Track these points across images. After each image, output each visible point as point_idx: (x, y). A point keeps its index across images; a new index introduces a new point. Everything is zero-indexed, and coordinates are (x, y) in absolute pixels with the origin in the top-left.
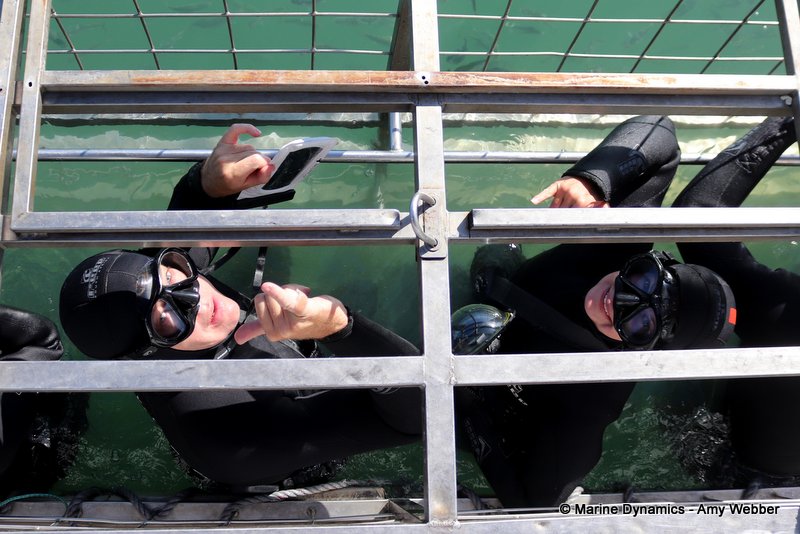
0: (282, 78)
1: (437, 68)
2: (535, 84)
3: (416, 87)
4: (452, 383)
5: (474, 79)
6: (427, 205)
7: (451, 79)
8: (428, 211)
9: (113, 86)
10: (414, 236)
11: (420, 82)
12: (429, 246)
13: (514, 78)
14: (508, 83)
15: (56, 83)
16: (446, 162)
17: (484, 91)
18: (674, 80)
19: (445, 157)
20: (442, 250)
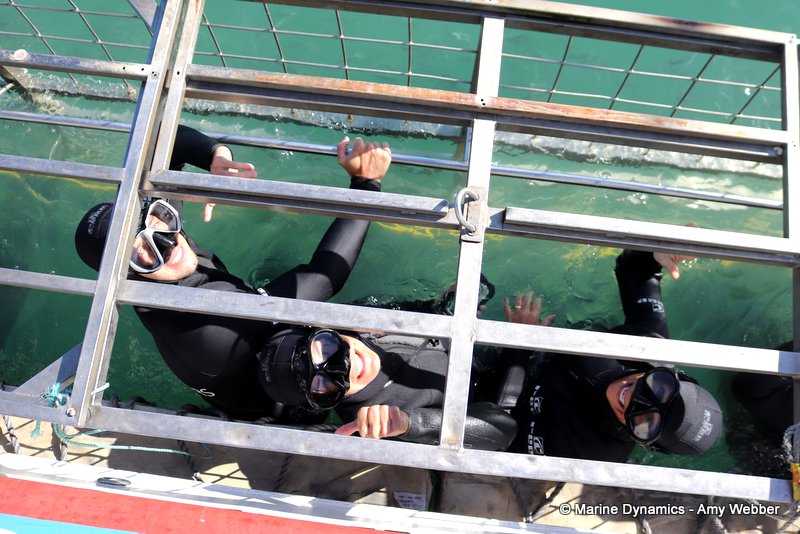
0: (370, 89)
1: (496, 94)
2: (570, 115)
3: (476, 107)
4: (474, 340)
5: (522, 106)
6: (470, 199)
7: (505, 103)
8: (471, 203)
9: (241, 81)
10: (458, 223)
11: (479, 103)
12: (468, 231)
13: (555, 108)
14: (549, 111)
15: (198, 74)
16: (492, 174)
17: (530, 116)
18: (685, 124)
19: (492, 170)
20: (480, 235)
